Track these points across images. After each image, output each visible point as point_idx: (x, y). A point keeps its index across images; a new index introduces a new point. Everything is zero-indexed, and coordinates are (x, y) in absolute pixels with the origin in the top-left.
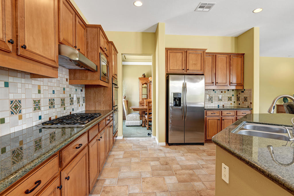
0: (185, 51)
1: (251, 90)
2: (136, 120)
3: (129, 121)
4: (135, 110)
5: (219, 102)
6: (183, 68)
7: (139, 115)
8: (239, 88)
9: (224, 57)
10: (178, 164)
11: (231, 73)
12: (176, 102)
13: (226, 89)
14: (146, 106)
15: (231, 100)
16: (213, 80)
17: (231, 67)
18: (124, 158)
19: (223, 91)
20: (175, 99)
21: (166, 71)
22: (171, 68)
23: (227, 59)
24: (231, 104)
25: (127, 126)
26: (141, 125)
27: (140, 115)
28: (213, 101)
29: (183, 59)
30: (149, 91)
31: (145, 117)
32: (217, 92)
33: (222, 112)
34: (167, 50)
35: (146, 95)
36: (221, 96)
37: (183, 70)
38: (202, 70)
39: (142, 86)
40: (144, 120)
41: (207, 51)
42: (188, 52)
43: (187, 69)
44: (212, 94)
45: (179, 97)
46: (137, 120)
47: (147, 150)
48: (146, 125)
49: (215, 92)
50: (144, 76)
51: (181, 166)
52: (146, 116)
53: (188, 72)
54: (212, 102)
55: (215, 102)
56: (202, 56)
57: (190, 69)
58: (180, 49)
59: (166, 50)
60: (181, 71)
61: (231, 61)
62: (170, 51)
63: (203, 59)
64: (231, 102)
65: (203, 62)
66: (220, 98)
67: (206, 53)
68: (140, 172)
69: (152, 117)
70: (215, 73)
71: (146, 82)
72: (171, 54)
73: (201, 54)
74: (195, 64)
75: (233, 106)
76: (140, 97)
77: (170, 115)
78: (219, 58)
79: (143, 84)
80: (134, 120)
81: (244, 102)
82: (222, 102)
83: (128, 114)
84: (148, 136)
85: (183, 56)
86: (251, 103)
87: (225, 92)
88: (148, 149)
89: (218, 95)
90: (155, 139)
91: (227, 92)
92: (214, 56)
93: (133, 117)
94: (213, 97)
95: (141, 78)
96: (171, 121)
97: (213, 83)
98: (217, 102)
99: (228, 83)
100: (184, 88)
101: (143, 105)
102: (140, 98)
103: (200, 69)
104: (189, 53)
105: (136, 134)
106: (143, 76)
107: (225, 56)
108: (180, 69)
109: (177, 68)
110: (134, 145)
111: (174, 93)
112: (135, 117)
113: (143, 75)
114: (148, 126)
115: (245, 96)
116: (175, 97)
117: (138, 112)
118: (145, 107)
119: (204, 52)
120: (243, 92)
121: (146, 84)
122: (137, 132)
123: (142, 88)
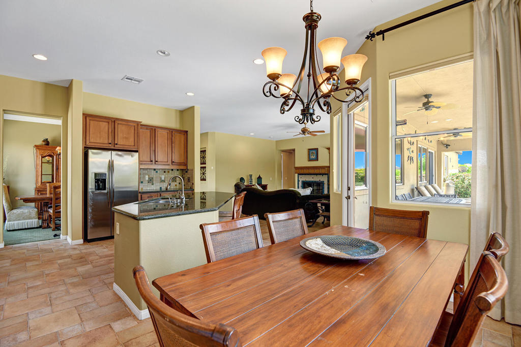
0: (113, 120)
1: (193, 170)
2: (30, 218)
3: (14, 221)
4: (27, 200)
5: (162, 183)
6: (110, 142)
7: (36, 210)
8: (182, 167)
9: (165, 133)
10: (97, 255)
11: (173, 150)
12: (99, 185)
13: (170, 169)
14: (51, 194)
15: (176, 181)
16: (151, 158)
17: (173, 145)
18: (11, 265)
19: (166, 171)
20: (97, 181)
21: (84, 143)
22: (92, 140)
23: (169, 135)
24: (176, 185)
25: (8, 231)
26: (40, 227)
27: (38, 209)
28: (154, 182)
29: (110, 130)
30: (58, 169)
31: (48, 212)
32: (158, 172)
33: (160, 194)
34: (86, 116)
35: (51, 176)
36: (164, 176)
37: (110, 144)
38: (136, 146)
39: (42, 160)
40: (46, 216)
41: (141, 123)
42: (117, 122)
43: (116, 143)
44: (152, 174)
45: (104, 178)
46: (32, 219)
47: (53, 252)
48: (50, 225)
49: (157, 172)
50: (47, 142)
51: (99, 256)
52: (49, 210)
53: (117, 147)
54: (153, 184)
55: (157, 184)
56: (136, 129)
57: (119, 143)
58: (106, 118)
59: (84, 116)
60: (107, 145)
61: (173, 138)
62: (91, 118)
63: (137, 133)
64: (176, 183)
65: (137, 136)
66: (163, 179)
67: (141, 125)
68: (42, 271)
69: (61, 210)
70: (154, 149)
71: (50, 153)
72: (92, 122)
73: (134, 126)
74: (126, 138)
75: (178, 187)
76: (37, 180)
77: (90, 203)
78: (159, 133)
79: (43, 157)
80: (24, 219)
81: (188, 183)
82: (165, 183)
83: (12, 210)
84: (54, 238)
85: (110, 126)
86: (193, 184)
87: (169, 172)
88: (54, 250)
89: (160, 176)
90: (66, 239)
91: (170, 172)
92: (153, 130)
93: (23, 213)
94: (154, 178)
95: (40, 146)
96: (92, 210)
97: (152, 161)
98: (159, 184)
99: (170, 162)
100: (111, 166)
101: (44, 193)
102: (37, 182)
103: (133, 145)
104: (118, 124)
105: (31, 238)
106: (44, 143)
107: (166, 131)
108: (105, 143)
109: (101, 141)
110: (28, 251)
111: (95, 174)
112: (26, 214)
113: (44, 141)
114: (54, 225)
115: (188, 176)
116: (97, 178)
117: (33, 204)
118: (48, 196)
119: (138, 125)
120: (187, 172)
121: (50, 156)
122: (33, 236)
123: (42, 163)
